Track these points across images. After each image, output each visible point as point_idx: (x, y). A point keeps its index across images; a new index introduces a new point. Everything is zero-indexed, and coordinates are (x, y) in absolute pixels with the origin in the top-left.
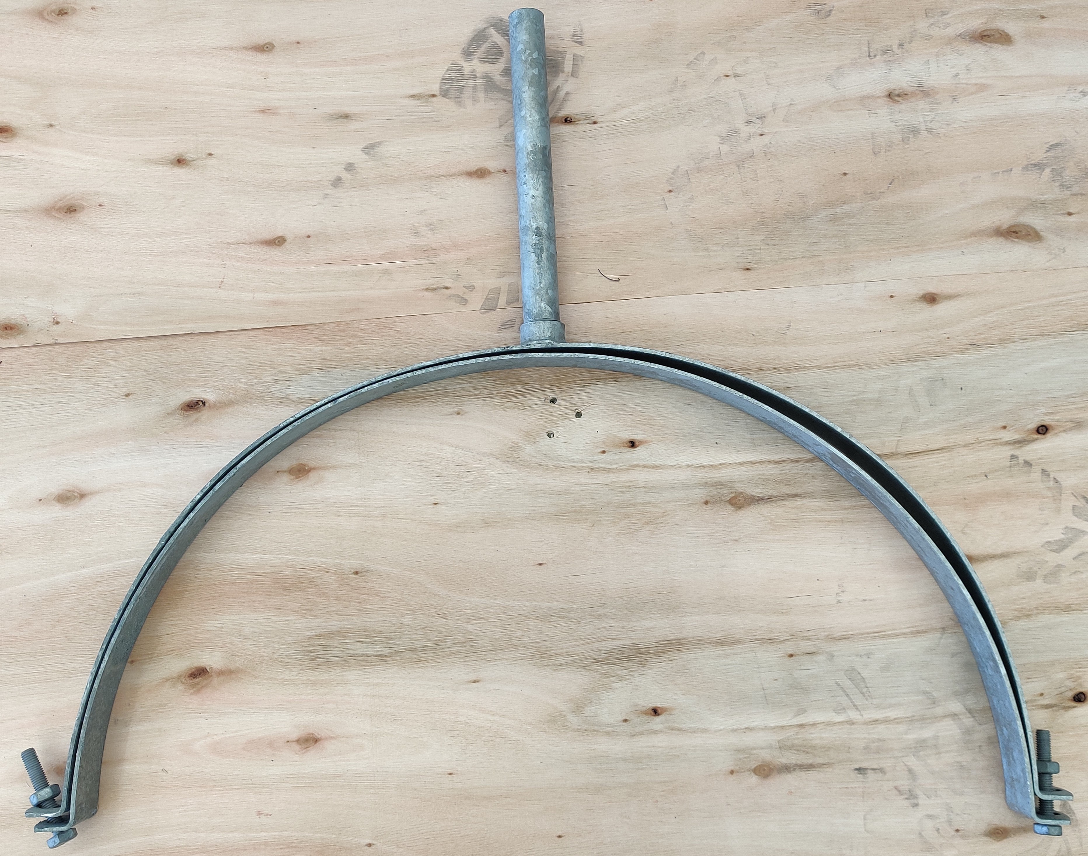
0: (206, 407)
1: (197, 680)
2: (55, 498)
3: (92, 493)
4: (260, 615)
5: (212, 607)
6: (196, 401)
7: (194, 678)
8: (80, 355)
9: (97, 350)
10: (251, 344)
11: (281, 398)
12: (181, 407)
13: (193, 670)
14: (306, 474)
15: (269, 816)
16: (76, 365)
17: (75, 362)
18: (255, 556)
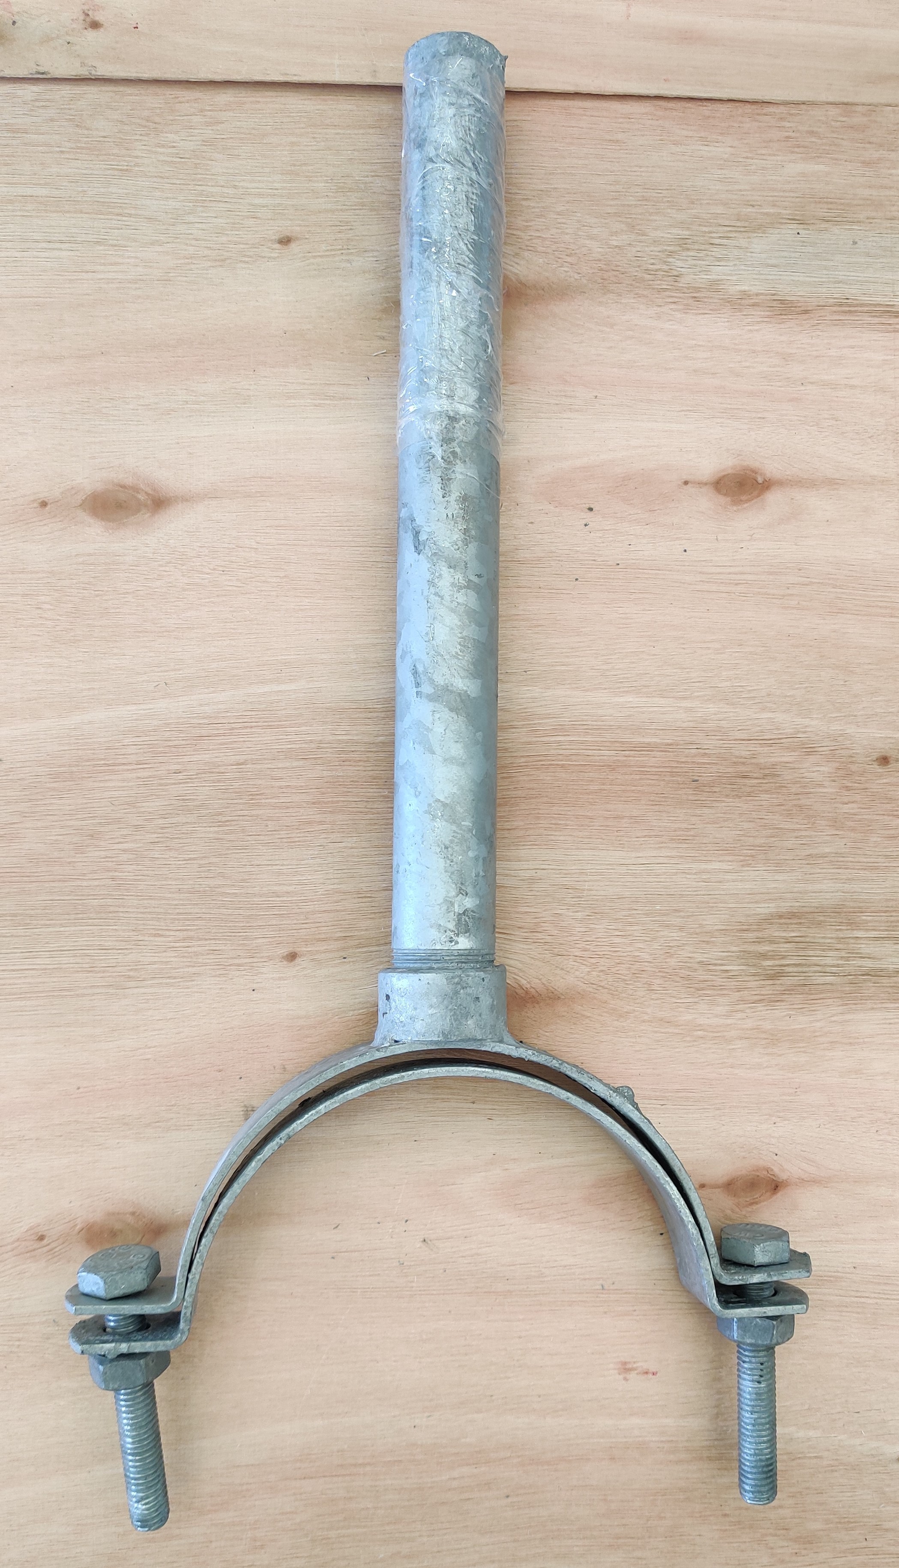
2: (84, 501)
3: (187, 499)
4: (634, 855)
8: (157, 119)
10: (620, 136)
11: (698, 289)
14: (758, 496)
15: (650, 1376)
16: (144, 143)
17: (141, 135)
18: (622, 700)
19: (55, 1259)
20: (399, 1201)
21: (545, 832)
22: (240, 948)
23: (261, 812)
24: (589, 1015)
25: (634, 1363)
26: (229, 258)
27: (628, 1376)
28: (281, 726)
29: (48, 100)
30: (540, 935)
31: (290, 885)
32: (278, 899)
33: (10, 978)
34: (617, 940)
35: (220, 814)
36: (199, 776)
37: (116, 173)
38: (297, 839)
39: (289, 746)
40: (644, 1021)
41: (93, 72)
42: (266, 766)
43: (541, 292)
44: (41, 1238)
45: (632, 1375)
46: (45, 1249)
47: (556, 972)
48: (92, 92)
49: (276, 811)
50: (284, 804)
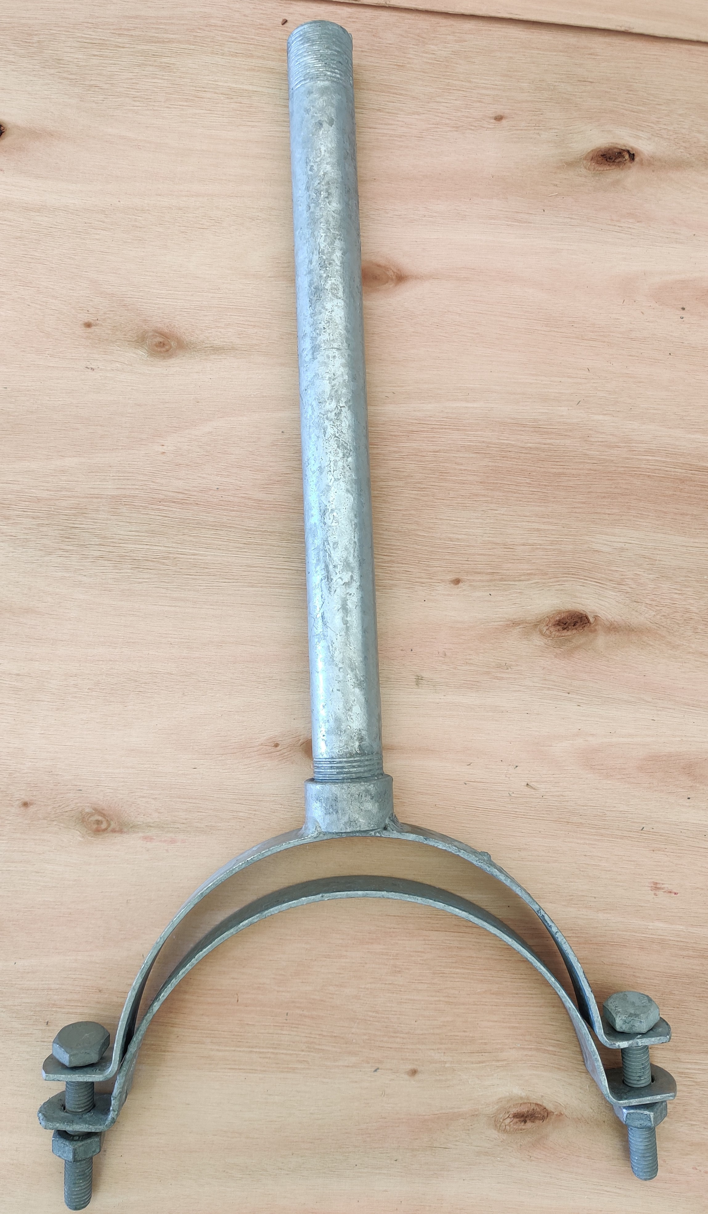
0: (635, 163)
1: (569, 633)
3: (418, 278)
4: (692, 540)
5: (608, 511)
6: (618, 151)
7: (564, 629)
8: (424, 36)
9: (454, 33)
12: (591, 155)
13: (563, 615)
15: (673, 895)
16: (415, 50)
17: (413, 45)
18: (693, 436)
19: (284, 761)
20: (513, 753)
21: (634, 519)
22: (424, 572)
23: (446, 484)
24: (652, 644)
25: (663, 884)
26: (462, 126)
27: (657, 893)
28: (465, 430)
29: (357, 18)
30: (623, 587)
31: (460, 534)
32: (452, 543)
33: (275, 573)
34: (676, 596)
35: (420, 483)
36: (409, 457)
37: (395, 67)
38: (468, 505)
39: (469, 444)
40: (689, 653)
41: (388, 3)
42: (453, 455)
43: (664, 164)
44: (276, 745)
45: (660, 893)
46: (278, 753)
47: (633, 613)
48: (385, 15)
49: (456, 485)
50: (462, 481)
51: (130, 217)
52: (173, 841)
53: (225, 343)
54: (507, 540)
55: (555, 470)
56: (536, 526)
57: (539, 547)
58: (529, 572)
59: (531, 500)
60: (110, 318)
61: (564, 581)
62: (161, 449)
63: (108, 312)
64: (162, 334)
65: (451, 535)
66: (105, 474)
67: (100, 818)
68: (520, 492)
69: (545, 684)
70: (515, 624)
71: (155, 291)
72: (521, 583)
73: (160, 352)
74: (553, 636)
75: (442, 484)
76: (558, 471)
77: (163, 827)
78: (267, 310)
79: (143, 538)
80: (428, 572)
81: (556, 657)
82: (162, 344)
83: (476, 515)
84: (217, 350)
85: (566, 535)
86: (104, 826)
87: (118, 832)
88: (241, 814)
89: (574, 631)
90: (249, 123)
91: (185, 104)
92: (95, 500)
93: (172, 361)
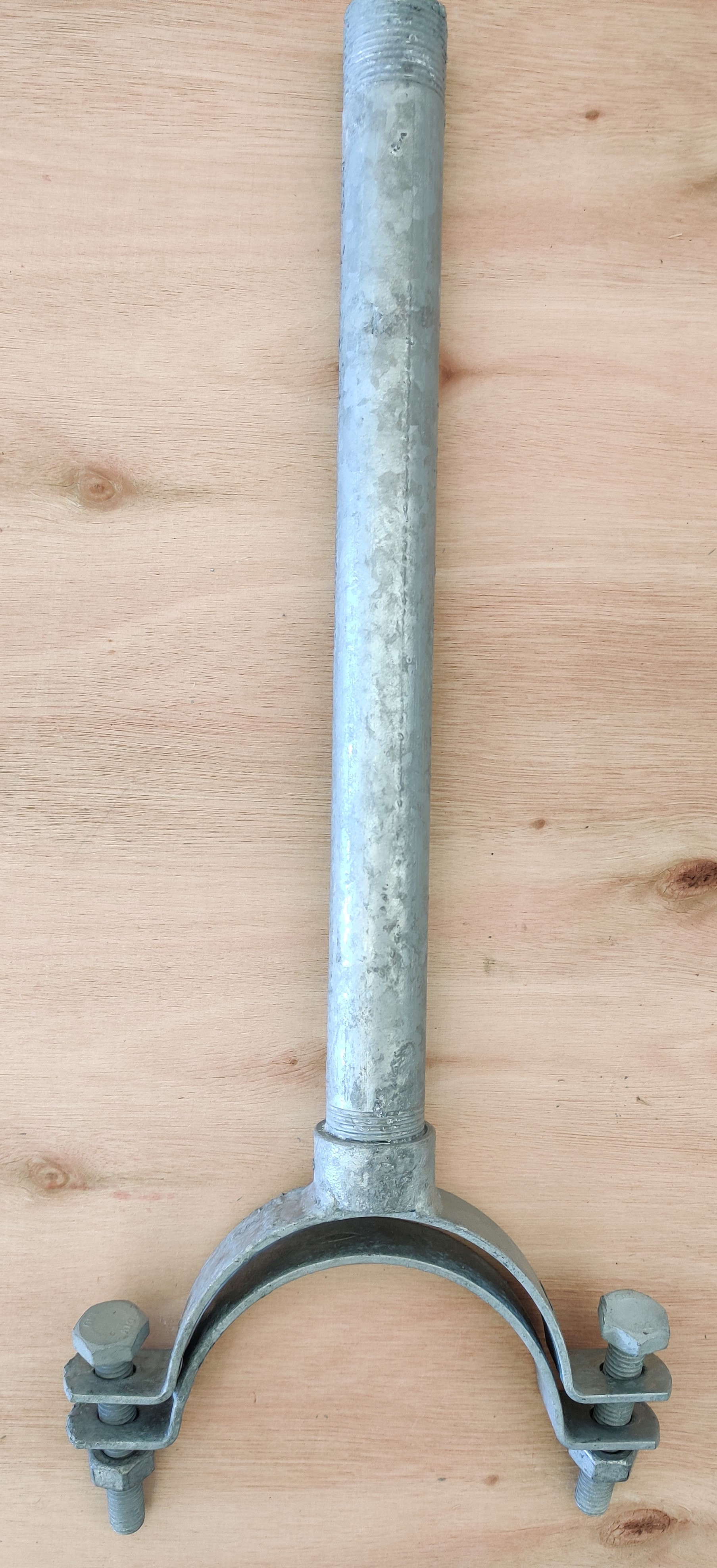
19: (305, 1083)
20: (621, 1059)
22: (493, 812)
23: (523, 684)
28: (549, 603)
31: (544, 756)
32: (532, 768)
33: (281, 822)
35: (484, 683)
36: (467, 645)
38: (554, 713)
39: (554, 623)
42: (531, 640)
44: (294, 1062)
46: (296, 1073)
49: (537, 684)
50: (544, 679)
51: (41, 290)
52: (157, 1197)
53: (193, 484)
54: (610, 761)
55: (678, 658)
56: (651, 740)
57: (655, 770)
58: (641, 806)
59: (644, 703)
60: (20, 450)
61: (691, 818)
62: (108, 647)
63: (17, 442)
64: (100, 473)
65: (531, 758)
66: (29, 686)
67: (54, 1170)
68: (628, 691)
69: (665, 963)
70: (623, 880)
71: (85, 406)
72: (631, 822)
73: (99, 500)
74: (676, 897)
75: (516, 684)
76: (682, 659)
77: (141, 1179)
78: (254, 430)
79: (91, 778)
80: (498, 812)
81: (679, 925)
82: (100, 488)
83: (566, 726)
84: (181, 494)
85: (694, 752)
86: (60, 1180)
87: (80, 1187)
88: (248, 1157)
89: (706, 889)
90: (213, 134)
91: (115, 105)
92: (16, 725)
93: (117, 513)
